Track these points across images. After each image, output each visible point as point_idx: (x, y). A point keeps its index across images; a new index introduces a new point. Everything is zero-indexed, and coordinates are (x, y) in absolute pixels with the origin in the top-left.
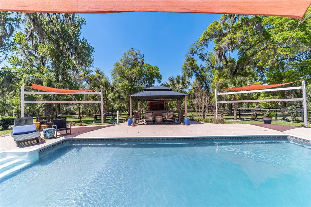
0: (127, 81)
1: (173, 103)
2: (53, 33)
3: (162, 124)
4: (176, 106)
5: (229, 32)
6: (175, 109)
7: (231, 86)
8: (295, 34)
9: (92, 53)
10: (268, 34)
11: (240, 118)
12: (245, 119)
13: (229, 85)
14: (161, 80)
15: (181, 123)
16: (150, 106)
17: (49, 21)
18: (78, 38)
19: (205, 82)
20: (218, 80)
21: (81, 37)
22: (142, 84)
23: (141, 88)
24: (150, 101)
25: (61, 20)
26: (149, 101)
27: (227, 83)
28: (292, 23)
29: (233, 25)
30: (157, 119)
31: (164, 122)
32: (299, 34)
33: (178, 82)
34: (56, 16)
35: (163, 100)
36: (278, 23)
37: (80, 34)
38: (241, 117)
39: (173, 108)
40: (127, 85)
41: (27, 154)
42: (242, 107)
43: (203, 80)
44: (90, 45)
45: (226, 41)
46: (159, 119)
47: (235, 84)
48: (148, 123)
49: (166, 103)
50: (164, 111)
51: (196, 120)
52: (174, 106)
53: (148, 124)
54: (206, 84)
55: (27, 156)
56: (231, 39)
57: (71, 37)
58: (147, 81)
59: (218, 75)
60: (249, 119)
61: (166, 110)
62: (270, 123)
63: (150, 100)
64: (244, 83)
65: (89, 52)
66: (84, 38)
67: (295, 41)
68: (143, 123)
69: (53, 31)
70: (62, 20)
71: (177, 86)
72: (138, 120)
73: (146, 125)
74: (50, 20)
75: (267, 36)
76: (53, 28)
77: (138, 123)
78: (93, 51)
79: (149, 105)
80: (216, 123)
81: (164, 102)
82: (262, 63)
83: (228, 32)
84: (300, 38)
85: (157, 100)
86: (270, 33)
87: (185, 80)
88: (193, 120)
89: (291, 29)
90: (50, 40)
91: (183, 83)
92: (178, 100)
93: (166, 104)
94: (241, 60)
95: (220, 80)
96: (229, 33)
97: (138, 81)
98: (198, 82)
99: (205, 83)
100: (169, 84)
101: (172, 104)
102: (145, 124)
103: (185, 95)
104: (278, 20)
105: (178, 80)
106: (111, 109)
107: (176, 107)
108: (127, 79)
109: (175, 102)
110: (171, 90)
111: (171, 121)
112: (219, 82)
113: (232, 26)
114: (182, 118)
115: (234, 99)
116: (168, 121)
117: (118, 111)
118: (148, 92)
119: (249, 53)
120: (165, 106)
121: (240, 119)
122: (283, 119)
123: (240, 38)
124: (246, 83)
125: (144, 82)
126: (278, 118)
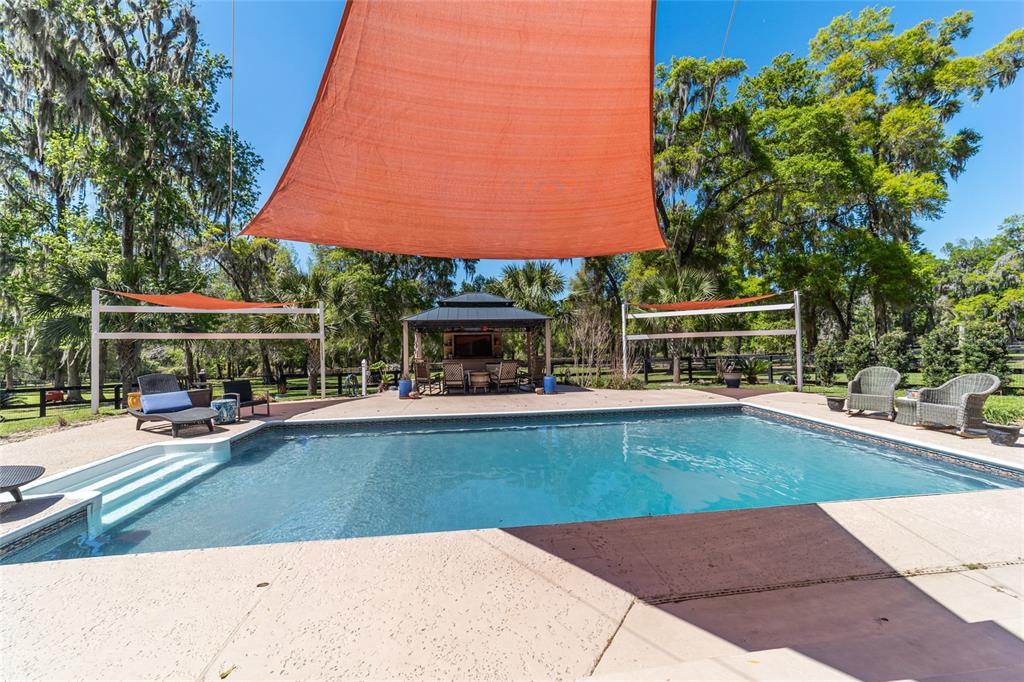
0: (366, 267)
1: (513, 337)
2: (115, 100)
3: (489, 393)
4: (523, 347)
5: (670, 140)
6: (520, 355)
7: (665, 294)
8: (820, 165)
9: (255, 174)
10: (763, 157)
11: (691, 380)
12: (702, 381)
13: (662, 292)
14: (476, 265)
15: (536, 390)
16: (453, 347)
17: (102, 58)
18: (208, 125)
19: (609, 275)
20: (642, 274)
21: (216, 123)
22: (416, 275)
23: (413, 288)
24: (453, 334)
25: (140, 55)
26: (449, 334)
27: (658, 285)
28: (816, 134)
29: (682, 123)
30: (475, 379)
31: (494, 388)
32: (830, 166)
33: (530, 281)
34: (125, 41)
35: (488, 331)
36: (787, 129)
37: (213, 111)
38: (694, 377)
39: (513, 353)
40: (364, 279)
41: (211, 449)
42: (721, 349)
43: (606, 270)
44: (248, 148)
45: (661, 168)
46: (481, 379)
47: (674, 288)
48: (451, 391)
49: (496, 340)
50: (491, 360)
51: (576, 385)
52: (517, 349)
53: (449, 394)
54: (614, 283)
55: (211, 451)
56: (672, 163)
57: (184, 118)
58: (430, 267)
59: (643, 259)
60: (710, 382)
61: (497, 358)
62: (738, 387)
63: (453, 331)
64: (697, 287)
65: (244, 171)
66: (227, 127)
67: (820, 182)
68: (438, 390)
69: (117, 95)
70: (146, 58)
71: (527, 290)
72: (426, 383)
73: (446, 395)
74: (104, 55)
75: (762, 164)
76: (117, 87)
77: (426, 393)
78: (259, 168)
79: (451, 344)
80: (621, 389)
81: (490, 336)
82: (758, 228)
83: (667, 141)
84: (832, 175)
85: (472, 329)
86: (769, 154)
87: (548, 278)
88: (567, 383)
89: (814, 150)
90: (108, 125)
91: (544, 285)
92: (528, 330)
93: (498, 343)
94: (703, 217)
95: (647, 273)
96: (669, 145)
97: (400, 266)
98: (592, 274)
99: (612, 279)
100: (505, 285)
101: (510, 341)
102: (443, 395)
103: (545, 320)
104: (786, 122)
105: (529, 274)
106: (301, 360)
107: (525, 352)
108: (367, 261)
109: (521, 334)
110: (510, 305)
111: (510, 385)
112: (644, 278)
113: (677, 126)
114: (538, 377)
115: (674, 328)
116: (503, 386)
117: (364, 361)
118: (451, 309)
119: (724, 199)
120: (493, 346)
121: (691, 382)
122: (784, 379)
123: (694, 163)
124: (700, 288)
125: (423, 270)
126: (774, 377)
